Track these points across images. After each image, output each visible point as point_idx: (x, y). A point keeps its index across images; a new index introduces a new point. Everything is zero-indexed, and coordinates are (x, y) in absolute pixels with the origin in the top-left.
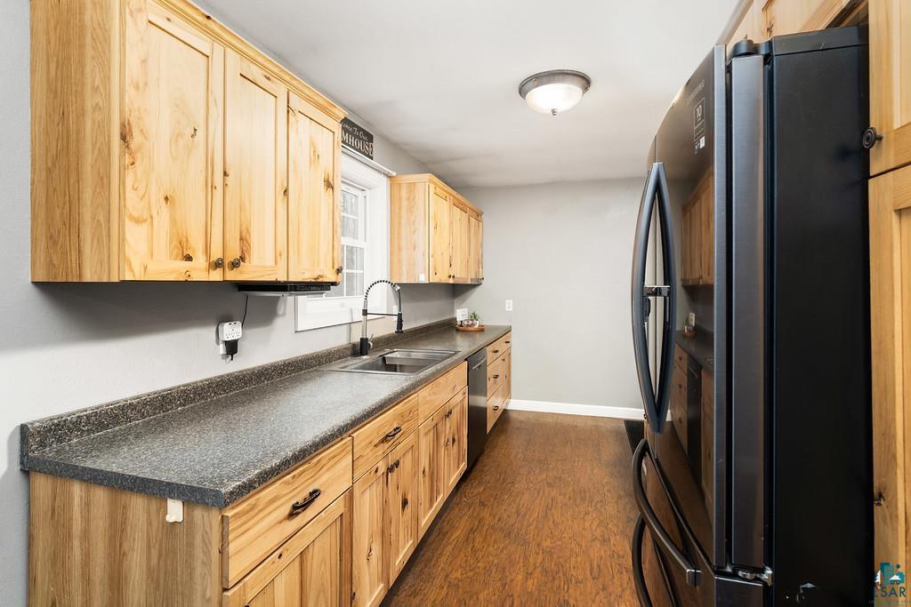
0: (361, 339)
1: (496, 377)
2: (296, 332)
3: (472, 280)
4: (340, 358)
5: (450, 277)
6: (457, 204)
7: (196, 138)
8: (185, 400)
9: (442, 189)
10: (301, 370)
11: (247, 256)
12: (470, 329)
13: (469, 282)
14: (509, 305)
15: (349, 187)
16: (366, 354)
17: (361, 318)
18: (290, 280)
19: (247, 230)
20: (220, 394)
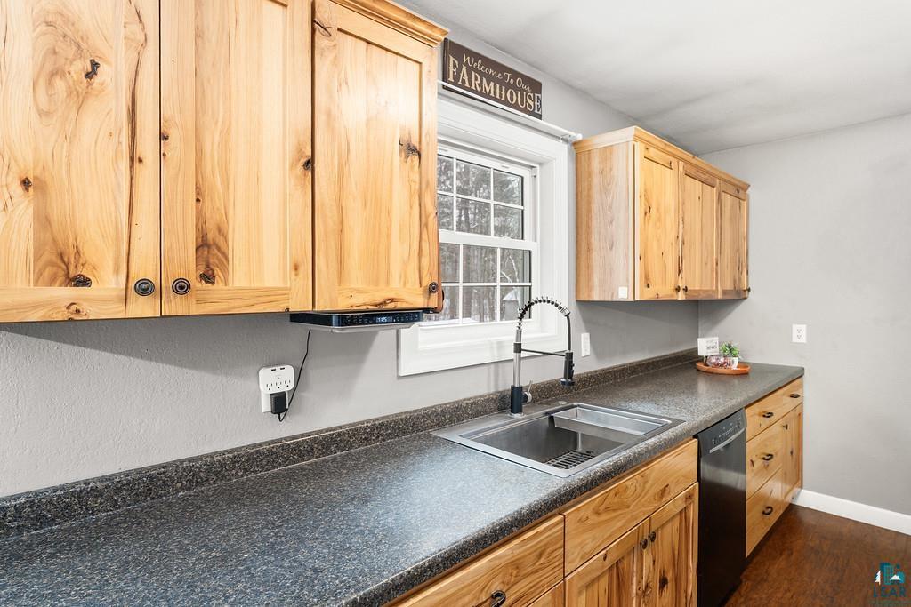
0: (513, 388)
1: (768, 458)
2: (399, 377)
3: (725, 292)
4: (478, 414)
5: (678, 289)
6: (693, 171)
7: (97, 80)
8: (190, 482)
9: (663, 151)
10: (405, 433)
11: (217, 271)
12: (721, 370)
13: (720, 296)
14: (800, 333)
15: (506, 164)
16: (520, 411)
17: (512, 355)
18: (317, 309)
19: (219, 230)
20: (255, 472)
